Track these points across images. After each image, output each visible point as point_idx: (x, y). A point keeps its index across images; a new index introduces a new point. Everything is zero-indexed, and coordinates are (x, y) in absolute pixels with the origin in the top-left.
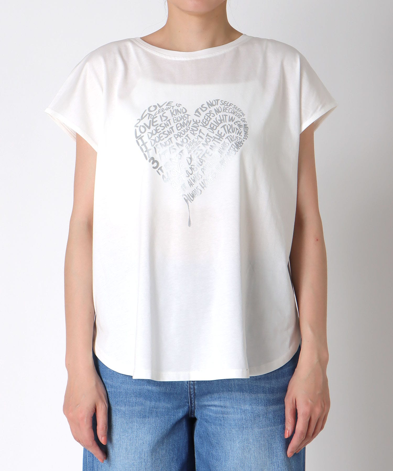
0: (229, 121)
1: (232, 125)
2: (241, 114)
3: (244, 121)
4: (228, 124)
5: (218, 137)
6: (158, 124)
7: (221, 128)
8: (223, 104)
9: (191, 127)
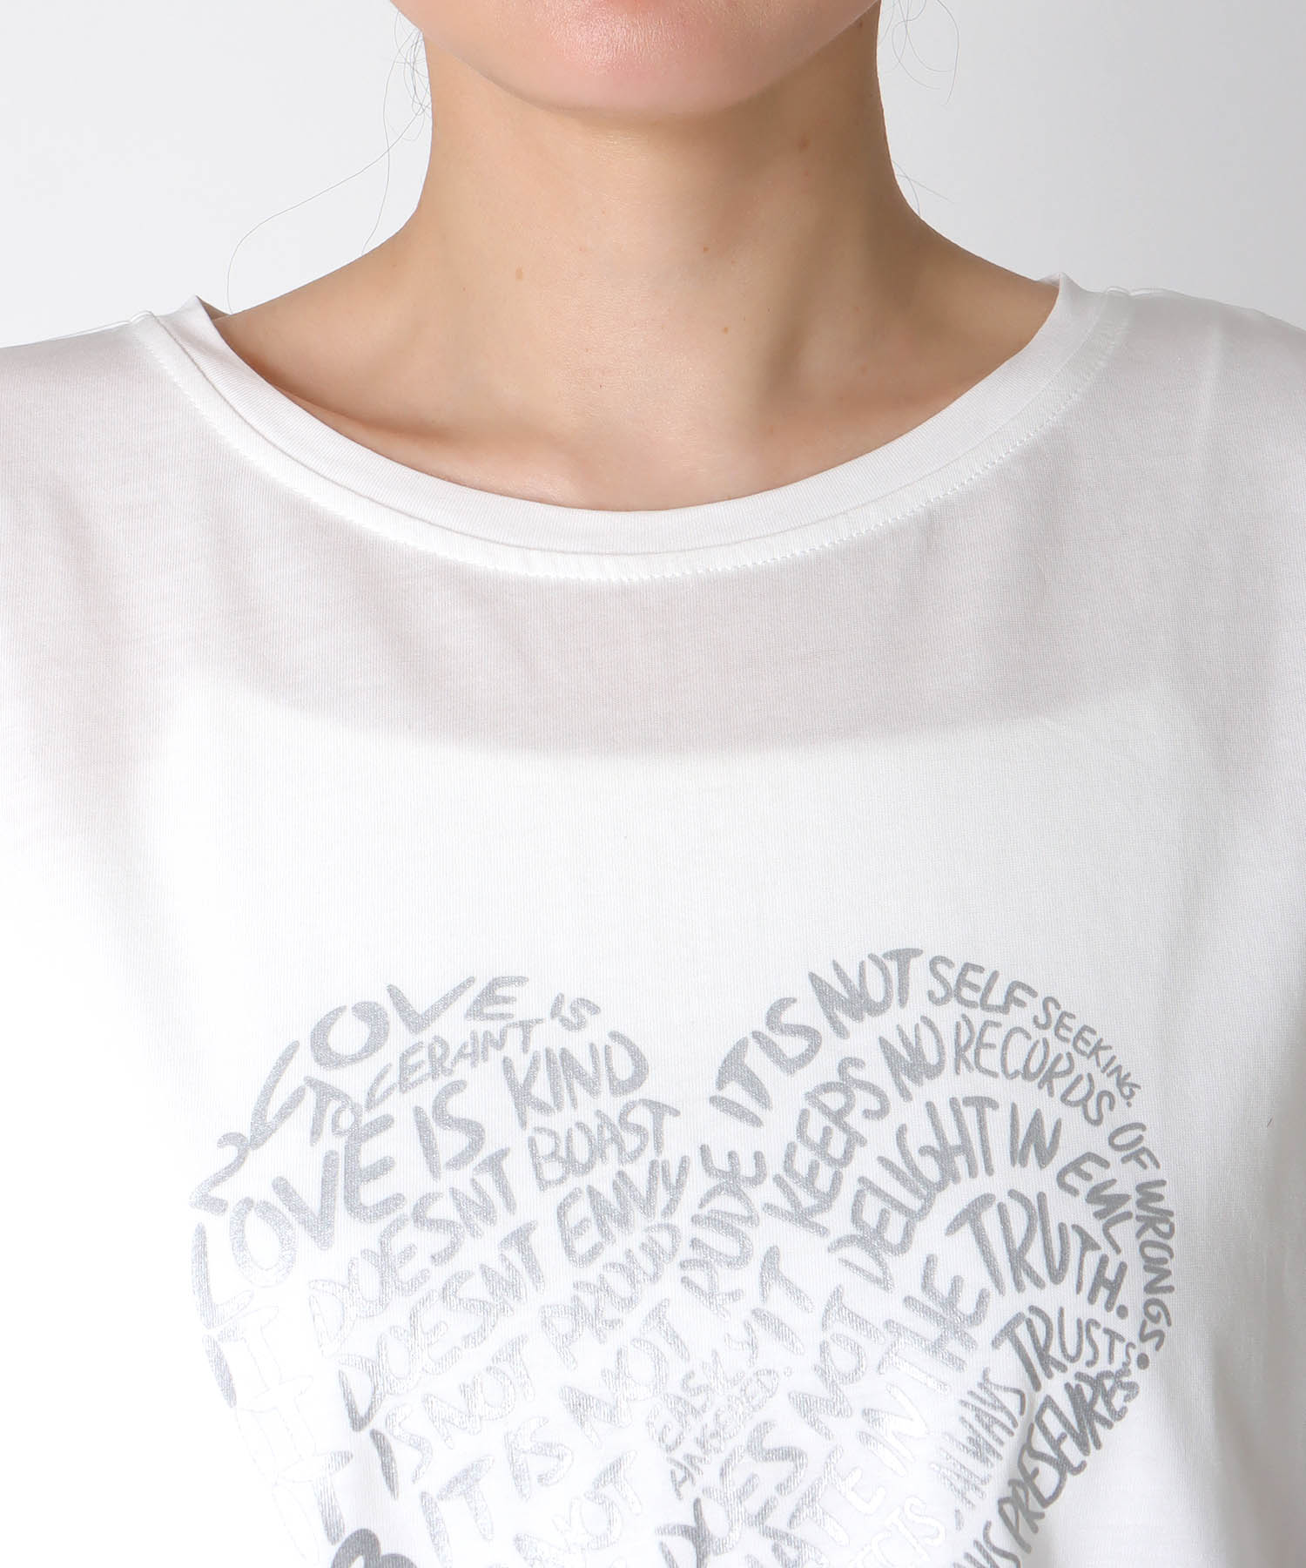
0: (1013, 1163)
1: (1041, 1197)
2: (1107, 1083)
3: (1136, 1153)
4: (1012, 1193)
5: (931, 1331)
6: (398, 1199)
7: (953, 1228)
8: (954, 993)
9: (687, 1231)
